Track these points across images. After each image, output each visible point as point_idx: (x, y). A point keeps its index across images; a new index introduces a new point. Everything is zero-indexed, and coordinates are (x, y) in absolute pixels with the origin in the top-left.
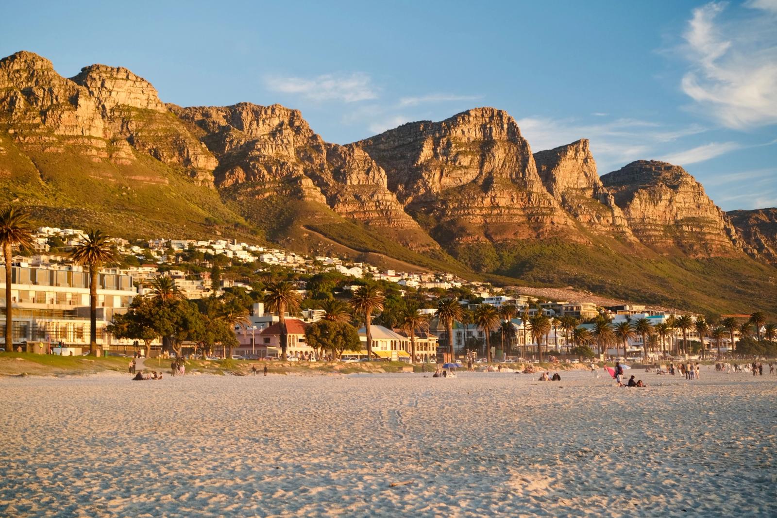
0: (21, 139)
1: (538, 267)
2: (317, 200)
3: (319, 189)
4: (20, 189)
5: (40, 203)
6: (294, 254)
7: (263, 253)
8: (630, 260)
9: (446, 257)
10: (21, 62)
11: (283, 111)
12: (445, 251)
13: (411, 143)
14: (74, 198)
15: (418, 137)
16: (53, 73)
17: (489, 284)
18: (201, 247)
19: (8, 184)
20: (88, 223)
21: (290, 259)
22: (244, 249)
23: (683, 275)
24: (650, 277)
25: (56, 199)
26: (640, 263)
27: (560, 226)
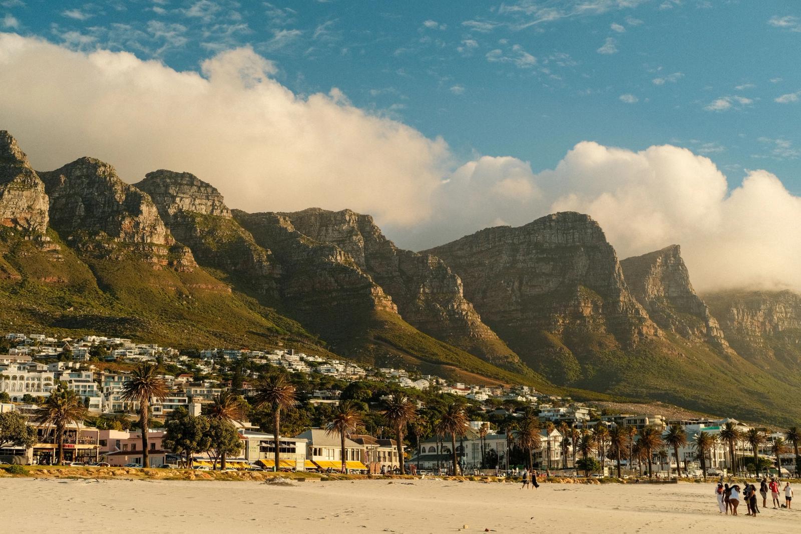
0: (80, 246)
1: (625, 381)
2: (387, 309)
3: (389, 298)
4: (75, 298)
5: (95, 312)
6: (355, 365)
7: (320, 364)
8: (726, 374)
9: (526, 370)
10: (83, 168)
11: (353, 217)
12: (525, 363)
13: (490, 249)
14: (131, 308)
15: (497, 244)
16: (115, 179)
17: (569, 398)
18: (255, 357)
19: (65, 293)
20: (140, 332)
21: (350, 370)
22: (302, 359)
23: (785, 390)
24: (748, 392)
25: (112, 307)
26: (737, 377)
27: (649, 337)
